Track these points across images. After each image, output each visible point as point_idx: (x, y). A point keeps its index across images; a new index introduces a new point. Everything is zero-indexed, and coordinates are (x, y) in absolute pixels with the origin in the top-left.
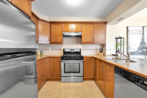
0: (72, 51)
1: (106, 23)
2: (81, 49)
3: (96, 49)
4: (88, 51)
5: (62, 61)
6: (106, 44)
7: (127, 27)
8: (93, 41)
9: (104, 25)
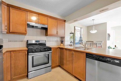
0: (38, 43)
1: (65, 21)
2: (46, 41)
3: (57, 41)
4: (52, 42)
5: (29, 54)
6: (65, 37)
7: (75, 27)
8: (57, 34)
9: (64, 22)
